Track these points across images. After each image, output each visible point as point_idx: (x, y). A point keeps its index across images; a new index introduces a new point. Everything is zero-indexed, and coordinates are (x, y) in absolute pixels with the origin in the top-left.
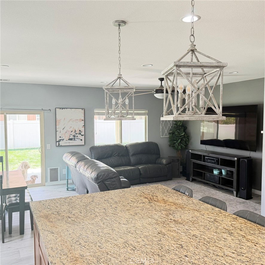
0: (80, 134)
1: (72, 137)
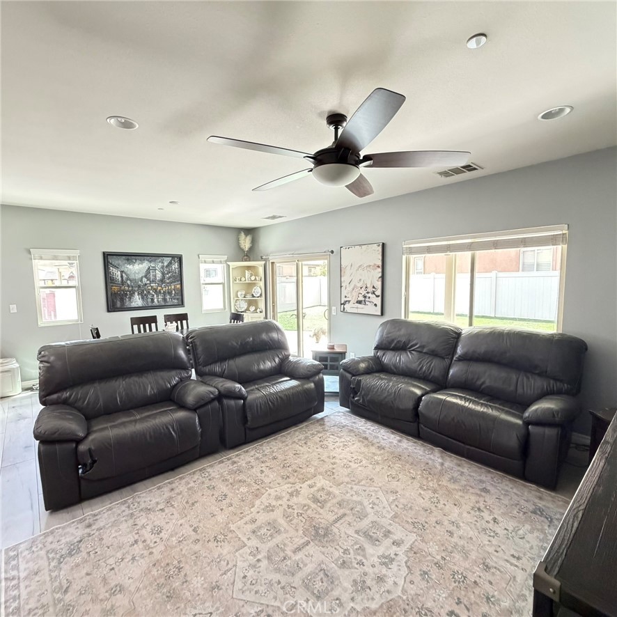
0: (374, 293)
1: (361, 298)
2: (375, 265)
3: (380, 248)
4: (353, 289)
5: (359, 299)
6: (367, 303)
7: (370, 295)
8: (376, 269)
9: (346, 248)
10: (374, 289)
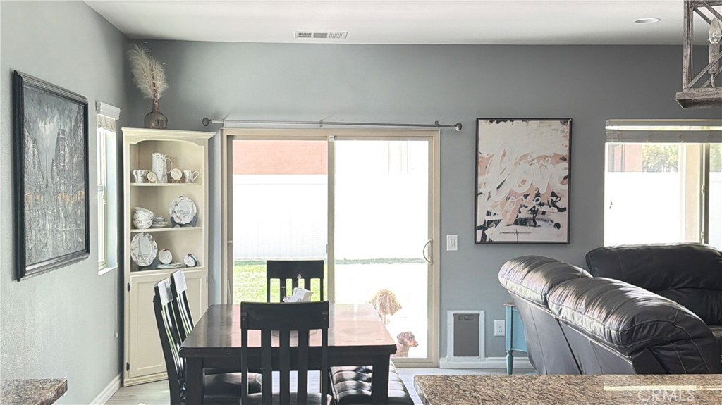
0: (553, 204)
1: (525, 214)
2: (556, 155)
3: (566, 128)
4: (507, 199)
5: (521, 216)
6: (538, 223)
7: (545, 208)
8: (558, 163)
9: (492, 120)
10: (554, 199)
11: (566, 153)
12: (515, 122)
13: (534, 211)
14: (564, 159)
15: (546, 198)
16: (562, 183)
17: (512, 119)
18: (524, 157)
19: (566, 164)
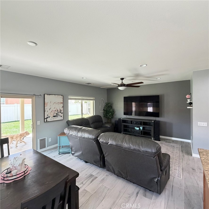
2: (61, 102)
3: (62, 97)
4: (51, 112)
5: (54, 115)
6: (58, 116)
7: (59, 113)
8: (61, 104)
9: (48, 95)
10: (61, 111)
11: (62, 102)
12: (53, 95)
13: (57, 114)
14: (62, 103)
15: (59, 111)
16: (62, 108)
17: (52, 95)
18: (55, 103)
19: (62, 104)
